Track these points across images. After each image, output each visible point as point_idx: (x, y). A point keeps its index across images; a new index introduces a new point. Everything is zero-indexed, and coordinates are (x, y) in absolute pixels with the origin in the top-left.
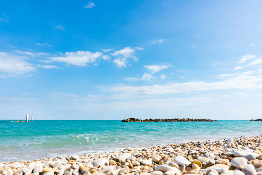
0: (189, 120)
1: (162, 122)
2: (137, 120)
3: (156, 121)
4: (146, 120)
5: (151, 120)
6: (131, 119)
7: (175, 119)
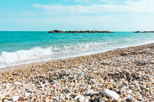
0: (96, 32)
1: (78, 33)
2: (60, 32)
3: (73, 32)
4: (67, 32)
5: (70, 32)
6: (55, 31)
7: (87, 31)
